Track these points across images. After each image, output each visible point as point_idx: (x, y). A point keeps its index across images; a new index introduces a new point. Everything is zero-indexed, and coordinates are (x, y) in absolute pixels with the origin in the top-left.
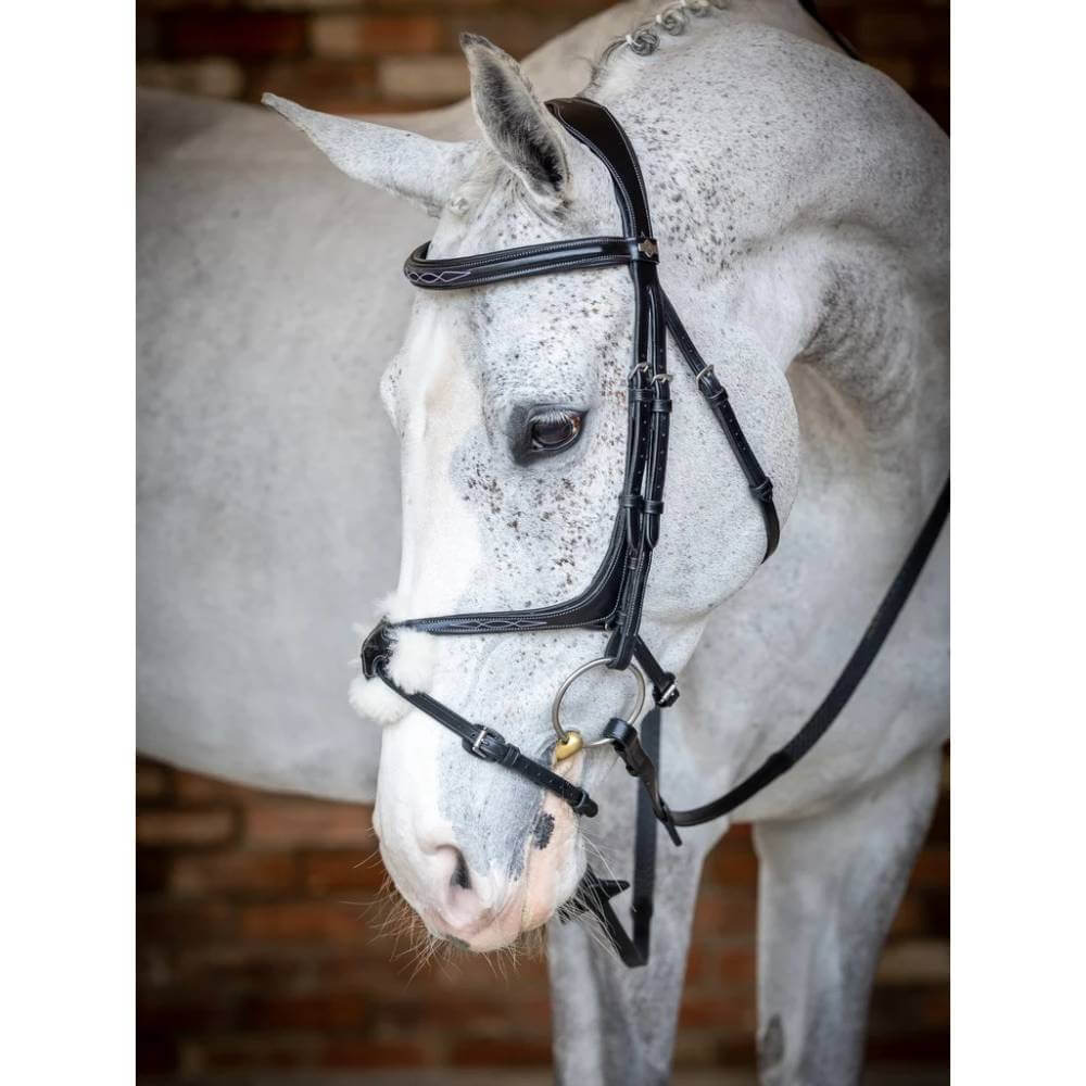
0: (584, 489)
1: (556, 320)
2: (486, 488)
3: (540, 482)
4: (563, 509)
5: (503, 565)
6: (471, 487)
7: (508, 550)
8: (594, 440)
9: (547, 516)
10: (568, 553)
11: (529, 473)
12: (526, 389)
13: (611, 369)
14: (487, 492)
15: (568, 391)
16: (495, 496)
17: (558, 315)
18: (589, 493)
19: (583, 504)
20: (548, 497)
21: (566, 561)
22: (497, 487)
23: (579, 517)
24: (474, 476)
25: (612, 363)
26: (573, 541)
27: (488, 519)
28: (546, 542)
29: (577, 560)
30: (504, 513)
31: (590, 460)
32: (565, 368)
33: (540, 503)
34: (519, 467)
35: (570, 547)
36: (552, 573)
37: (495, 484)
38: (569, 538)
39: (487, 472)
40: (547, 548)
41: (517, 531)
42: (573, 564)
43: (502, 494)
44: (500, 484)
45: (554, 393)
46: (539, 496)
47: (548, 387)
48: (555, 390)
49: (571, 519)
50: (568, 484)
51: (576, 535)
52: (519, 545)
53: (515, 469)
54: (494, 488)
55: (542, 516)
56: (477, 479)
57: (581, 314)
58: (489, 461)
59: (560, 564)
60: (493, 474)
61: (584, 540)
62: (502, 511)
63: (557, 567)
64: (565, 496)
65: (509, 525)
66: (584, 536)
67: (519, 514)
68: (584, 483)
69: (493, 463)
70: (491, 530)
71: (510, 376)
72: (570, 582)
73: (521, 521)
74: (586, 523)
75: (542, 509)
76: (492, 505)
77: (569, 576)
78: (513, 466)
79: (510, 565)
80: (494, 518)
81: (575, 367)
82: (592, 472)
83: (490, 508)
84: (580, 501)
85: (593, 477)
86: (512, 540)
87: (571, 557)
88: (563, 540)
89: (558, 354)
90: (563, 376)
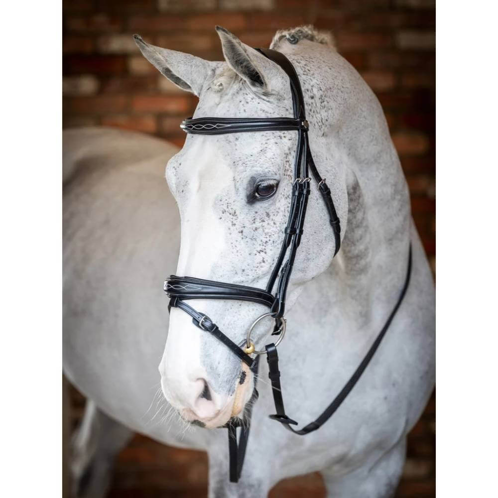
0: (274, 218)
1: (268, 139)
2: (230, 214)
3: (256, 212)
4: (263, 226)
5: (235, 251)
6: (223, 213)
7: (237, 244)
8: (280, 196)
9: (256, 229)
10: (264, 247)
11: (252, 208)
12: (257, 168)
13: (288, 164)
14: (231, 216)
15: (275, 171)
16: (235, 218)
17: (269, 138)
18: (276, 219)
19: (272, 224)
20: (258, 220)
21: (262, 251)
22: (236, 214)
23: (270, 231)
24: (225, 208)
25: (288, 161)
26: (267, 242)
27: (229, 229)
28: (254, 242)
29: (268, 251)
30: (237, 226)
31: (278, 205)
32: (272, 160)
33: (254, 222)
34: (248, 205)
35: (264, 244)
36: (255, 257)
37: (235, 213)
38: (264, 240)
39: (232, 207)
40: (254, 244)
41: (242, 235)
42: (266, 253)
43: (238, 217)
44: (237, 213)
45: (269, 171)
46: (254, 219)
47: (267, 168)
48: (270, 170)
49: (266, 231)
50: (268, 215)
51: (268, 239)
52: (242, 242)
53: (246, 206)
54: (234, 214)
55: (254, 229)
56: (227, 210)
57: (279, 138)
58: (234, 201)
59: (259, 253)
60: (234, 208)
61: (271, 242)
62: (236, 226)
63: (258, 254)
64: (265, 220)
65: (239, 232)
66: (272, 240)
67: (244, 227)
68: (274, 215)
69: (235, 203)
70: (230, 234)
71: (248, 163)
72: (264, 262)
73: (245, 230)
74: (273, 234)
75: (254, 226)
76: (232, 222)
77: (264, 258)
78: (246, 204)
79: (237, 251)
80: (232, 228)
81: (277, 160)
82: (278, 210)
83: (231, 223)
84: (272, 223)
85: (278, 212)
86: (240, 239)
87: (265, 249)
88: (261, 241)
89: (269, 154)
90: (272, 163)
